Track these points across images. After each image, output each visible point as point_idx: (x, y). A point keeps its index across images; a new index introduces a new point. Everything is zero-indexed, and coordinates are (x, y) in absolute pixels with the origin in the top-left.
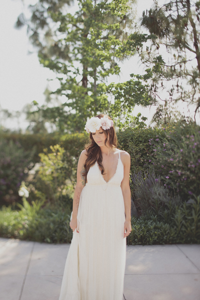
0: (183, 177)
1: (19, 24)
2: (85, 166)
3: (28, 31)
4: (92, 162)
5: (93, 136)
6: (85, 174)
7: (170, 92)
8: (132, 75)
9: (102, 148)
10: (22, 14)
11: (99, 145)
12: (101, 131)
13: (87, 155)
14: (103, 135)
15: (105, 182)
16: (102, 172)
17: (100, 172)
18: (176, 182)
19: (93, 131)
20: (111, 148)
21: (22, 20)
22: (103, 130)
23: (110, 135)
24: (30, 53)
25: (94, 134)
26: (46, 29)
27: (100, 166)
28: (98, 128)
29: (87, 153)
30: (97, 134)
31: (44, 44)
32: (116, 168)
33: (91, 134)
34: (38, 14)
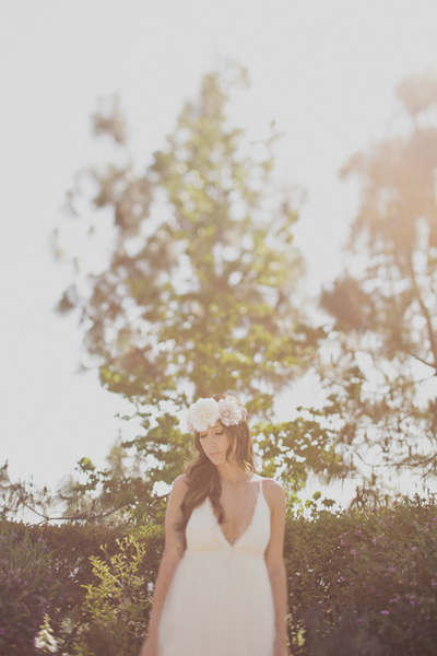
0: (422, 611)
1: (65, 305)
2: (183, 507)
3: (82, 321)
4: (198, 497)
5: (201, 440)
6: (182, 527)
7: (383, 443)
8: (299, 409)
9: (219, 469)
10: (73, 287)
11: (215, 461)
12: (220, 429)
13: (187, 484)
14: (224, 437)
15: (227, 544)
16: (221, 520)
17: (216, 520)
18: (407, 627)
19: (202, 428)
20: (241, 470)
21: (71, 299)
22: (223, 425)
23: (239, 440)
24: (83, 368)
25: (204, 436)
26: (120, 323)
27: (217, 506)
28: (213, 422)
29: (187, 480)
30: (210, 436)
31: (114, 353)
32: (252, 512)
33: (198, 436)
34: (104, 288)
